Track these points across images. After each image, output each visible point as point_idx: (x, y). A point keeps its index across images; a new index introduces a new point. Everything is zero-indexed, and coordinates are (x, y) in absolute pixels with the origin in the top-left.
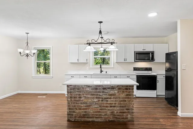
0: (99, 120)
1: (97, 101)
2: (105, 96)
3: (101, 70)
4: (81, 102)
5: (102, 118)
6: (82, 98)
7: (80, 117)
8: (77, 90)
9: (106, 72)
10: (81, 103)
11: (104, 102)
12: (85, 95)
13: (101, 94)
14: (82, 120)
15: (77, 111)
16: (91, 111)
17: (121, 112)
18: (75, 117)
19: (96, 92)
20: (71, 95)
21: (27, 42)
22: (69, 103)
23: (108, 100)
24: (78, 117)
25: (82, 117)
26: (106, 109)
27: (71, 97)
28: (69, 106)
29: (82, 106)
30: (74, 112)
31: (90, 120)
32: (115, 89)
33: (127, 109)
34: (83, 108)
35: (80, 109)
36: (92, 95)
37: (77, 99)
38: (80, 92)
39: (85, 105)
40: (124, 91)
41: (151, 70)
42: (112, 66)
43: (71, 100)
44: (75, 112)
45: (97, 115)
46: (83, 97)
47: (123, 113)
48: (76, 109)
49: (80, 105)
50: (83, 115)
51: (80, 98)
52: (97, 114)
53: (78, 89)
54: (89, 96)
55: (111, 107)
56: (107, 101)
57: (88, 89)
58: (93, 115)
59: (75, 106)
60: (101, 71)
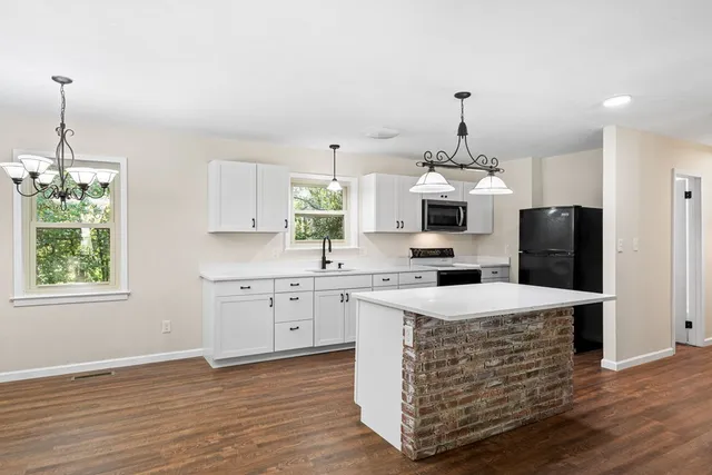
0: (502, 427)
1: (498, 365)
2: (517, 345)
3: (324, 258)
4: (458, 376)
5: (507, 418)
6: (460, 363)
7: (452, 435)
8: (445, 335)
9: (340, 265)
10: (458, 382)
11: (514, 364)
12: (468, 350)
13: (507, 338)
14: (459, 443)
15: (445, 414)
16: (481, 404)
17: (549, 389)
18: (439, 439)
19: (496, 334)
20: (428, 356)
21: (63, 125)
22: (422, 390)
23: (522, 354)
24: (448, 436)
25: (458, 432)
26: (517, 387)
27: (428, 366)
28: (421, 401)
29: (459, 393)
30: (436, 420)
31: (480, 433)
32: (538, 319)
33: (561, 375)
34: (461, 397)
35: (454, 404)
36: (486, 345)
37: (446, 369)
38: (454, 340)
39: (466, 385)
40: (555, 322)
41: (453, 256)
42: (354, 245)
43: (428, 377)
44: (439, 420)
45: (496, 412)
46: (464, 358)
47: (555, 387)
48: (443, 407)
49: (451, 388)
50: (460, 426)
51: (455, 362)
52: (496, 408)
53: (450, 331)
54: (479, 351)
55: (529, 375)
56: (522, 359)
57: (477, 328)
58: (487, 414)
59: (438, 397)
60: (325, 263)
